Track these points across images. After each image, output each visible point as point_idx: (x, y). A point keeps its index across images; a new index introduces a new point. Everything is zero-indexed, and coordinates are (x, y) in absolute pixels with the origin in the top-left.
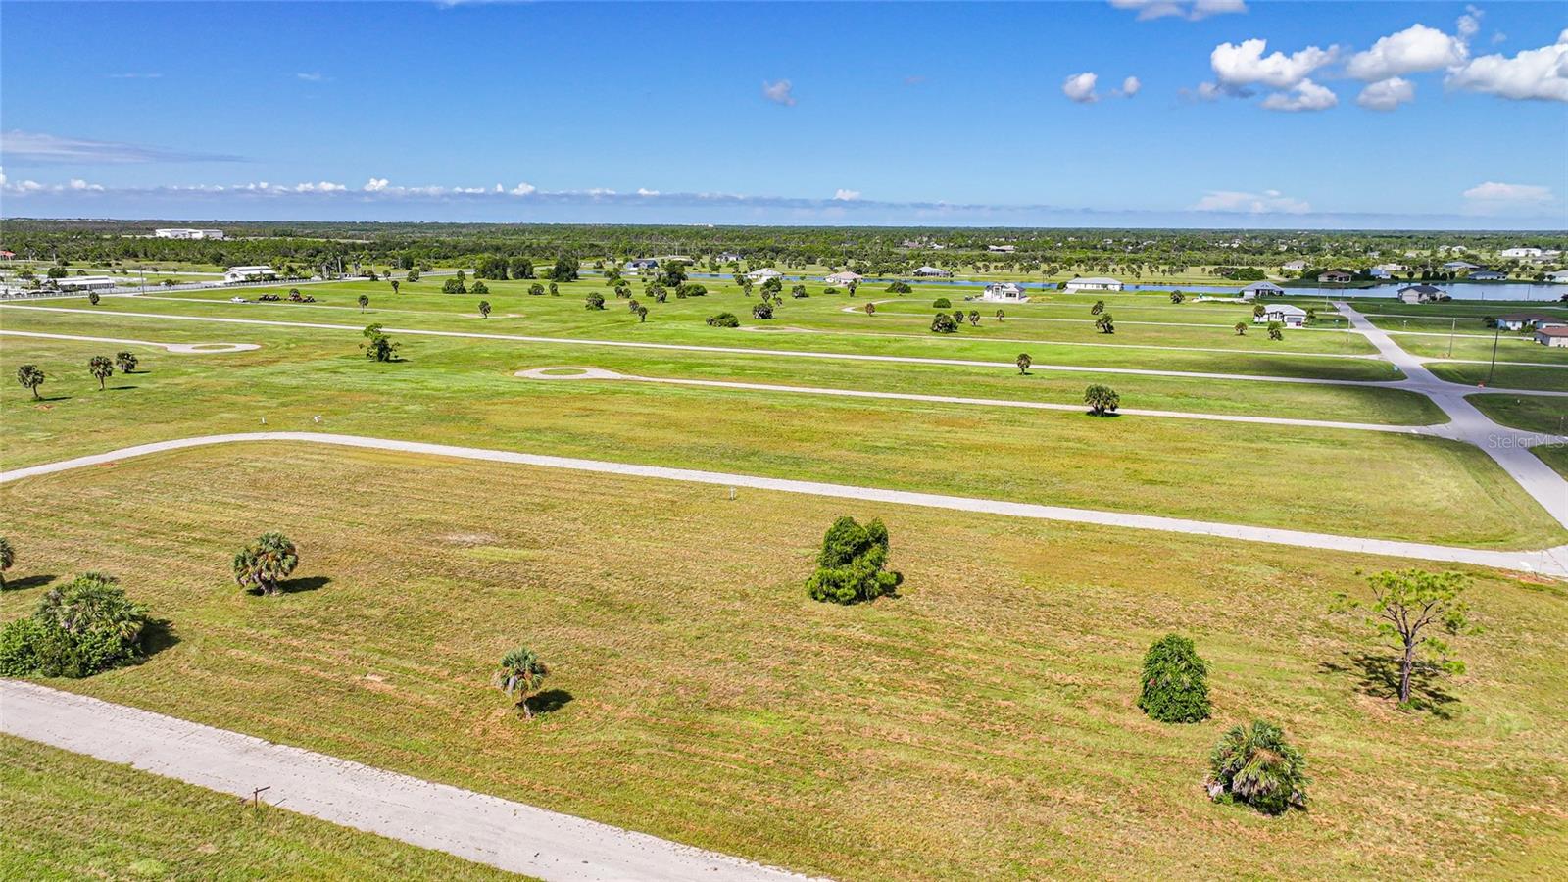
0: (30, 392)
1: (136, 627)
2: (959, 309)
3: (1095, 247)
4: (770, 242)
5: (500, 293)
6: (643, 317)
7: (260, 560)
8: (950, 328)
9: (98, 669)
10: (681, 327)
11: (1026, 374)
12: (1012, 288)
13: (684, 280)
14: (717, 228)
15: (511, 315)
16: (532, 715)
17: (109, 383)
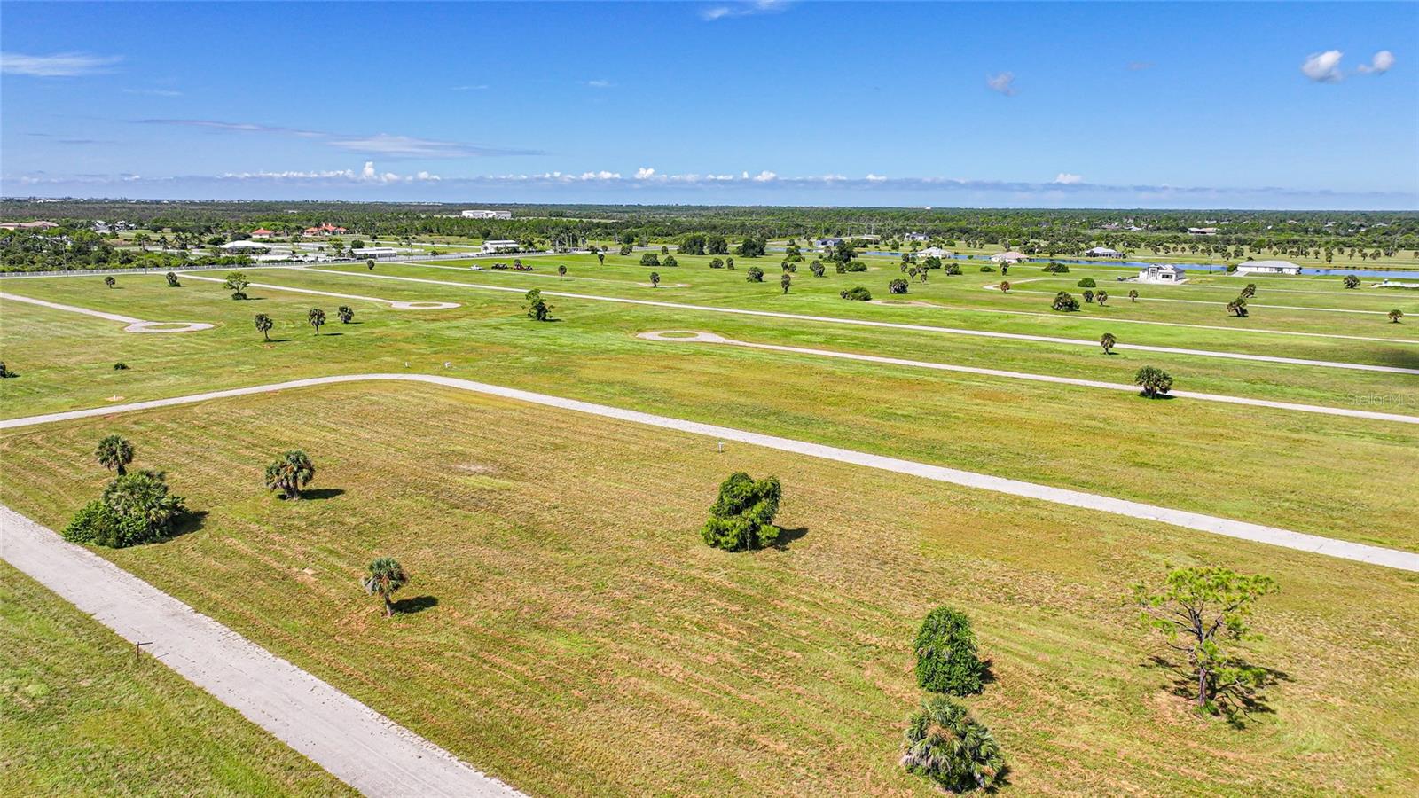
0: (262, 335)
1: (163, 514)
2: (1104, 289)
3: (1307, 231)
4: (963, 224)
5: (688, 266)
6: (786, 289)
7: (282, 471)
8: (1071, 306)
9: (131, 543)
10: (817, 299)
11: (1110, 354)
12: (1169, 269)
13: (854, 257)
14: (933, 210)
15: (679, 285)
16: (392, 614)
17: (323, 330)
